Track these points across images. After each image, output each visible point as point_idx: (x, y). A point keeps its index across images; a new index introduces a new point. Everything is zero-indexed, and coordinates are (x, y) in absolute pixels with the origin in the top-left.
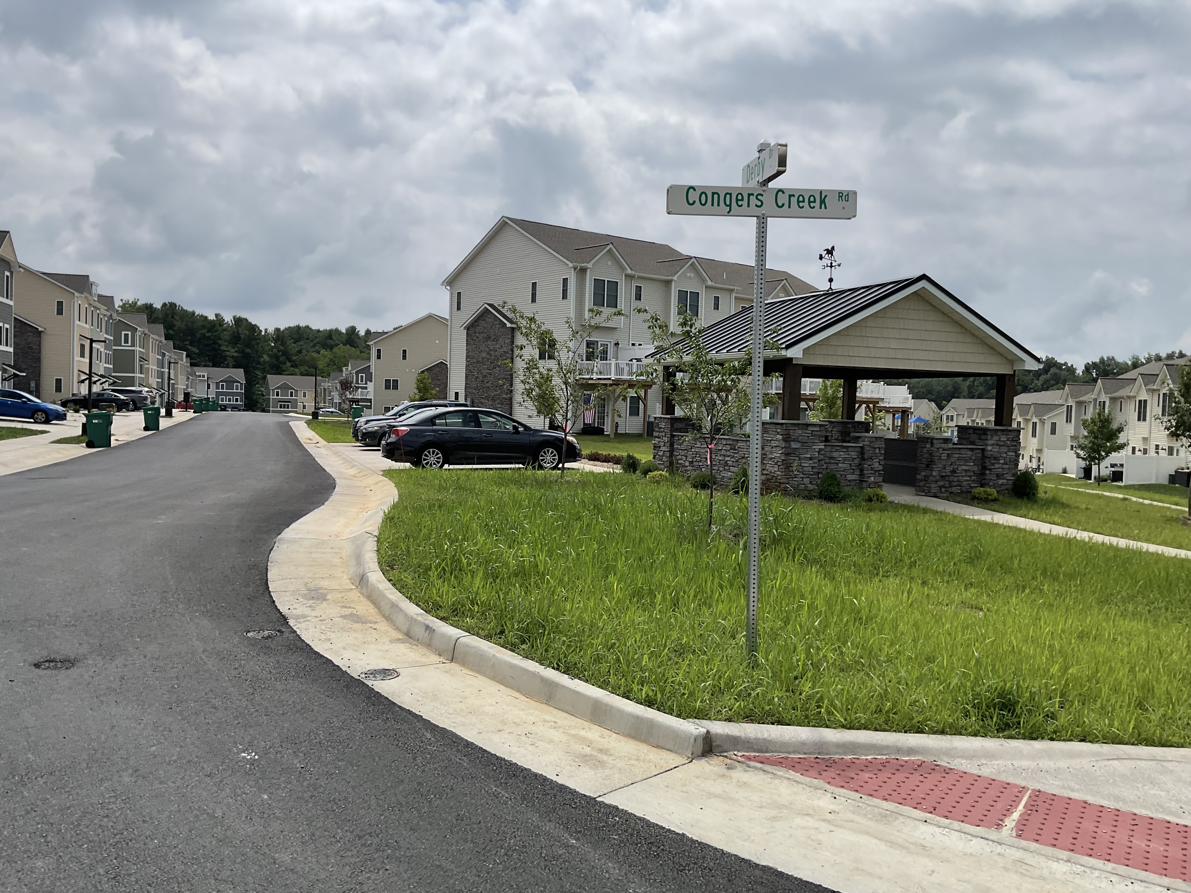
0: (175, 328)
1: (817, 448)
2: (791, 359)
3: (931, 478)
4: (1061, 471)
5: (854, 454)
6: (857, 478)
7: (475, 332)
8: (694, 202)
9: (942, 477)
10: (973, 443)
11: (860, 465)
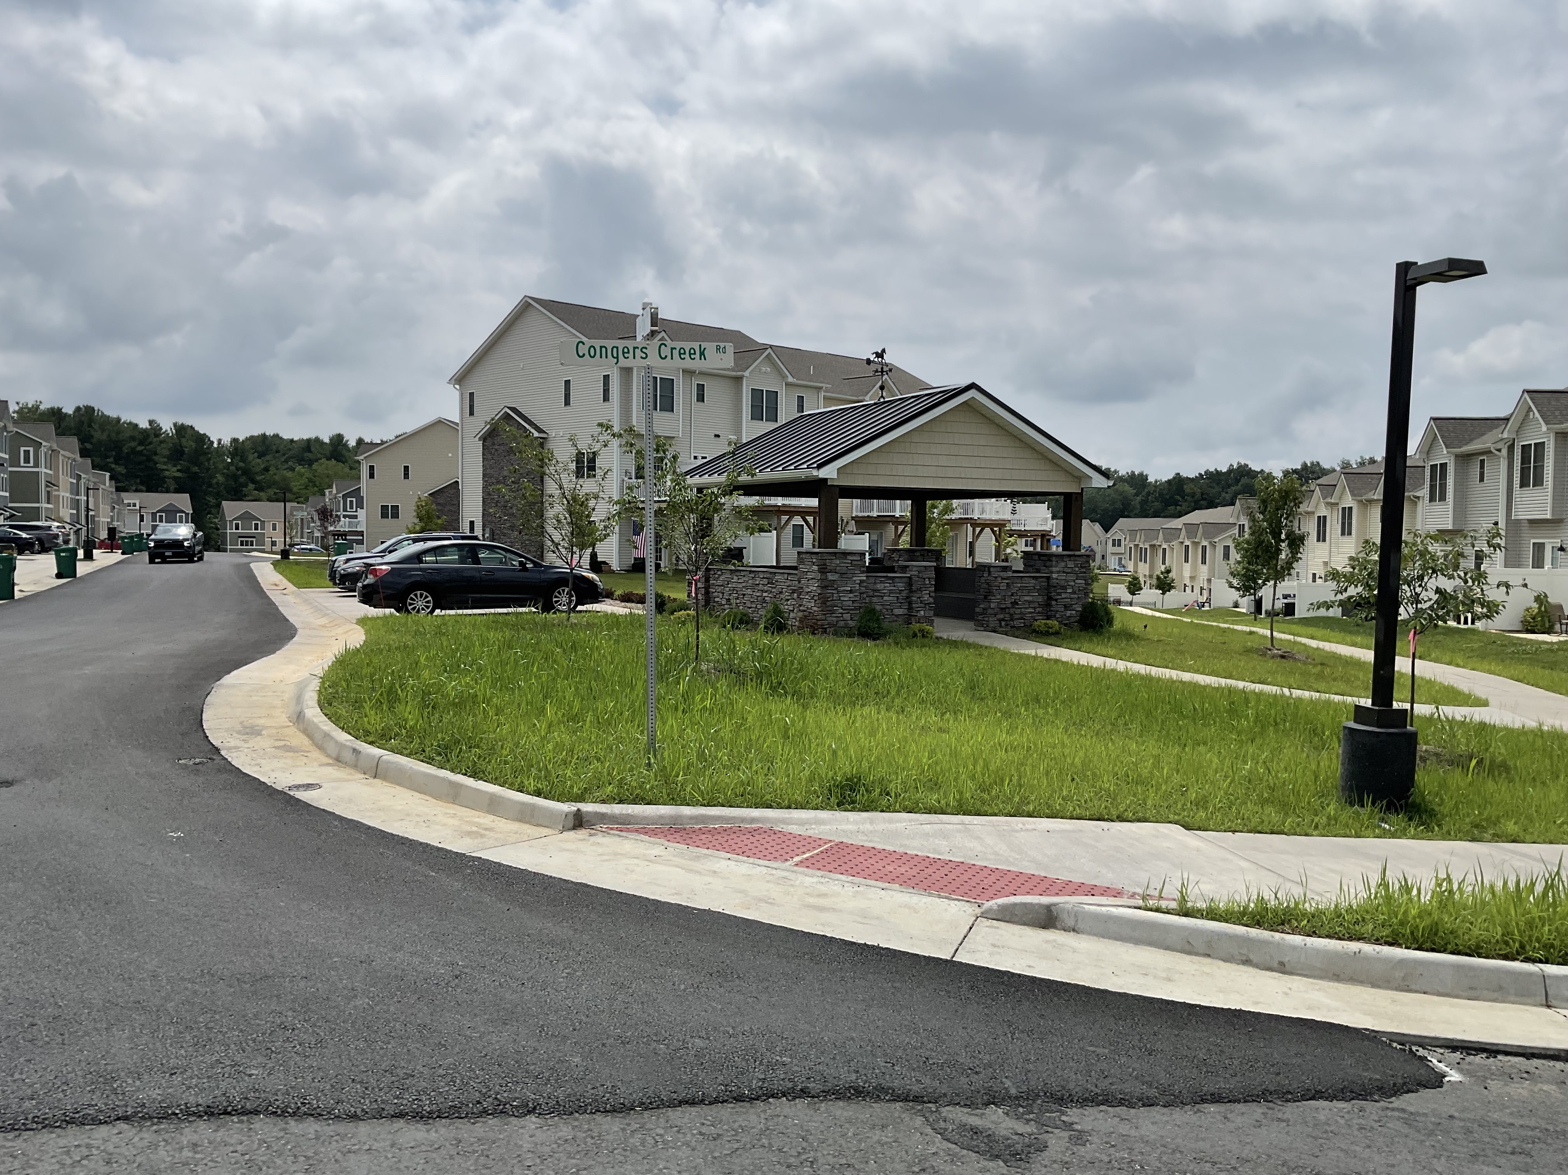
0: (94, 440)
1: (857, 579)
2: (826, 480)
3: (990, 611)
4: (1231, 605)
5: (901, 586)
6: (906, 612)
7: (494, 444)
8: (584, 355)
9: (1002, 609)
10: (1038, 571)
11: (908, 597)
